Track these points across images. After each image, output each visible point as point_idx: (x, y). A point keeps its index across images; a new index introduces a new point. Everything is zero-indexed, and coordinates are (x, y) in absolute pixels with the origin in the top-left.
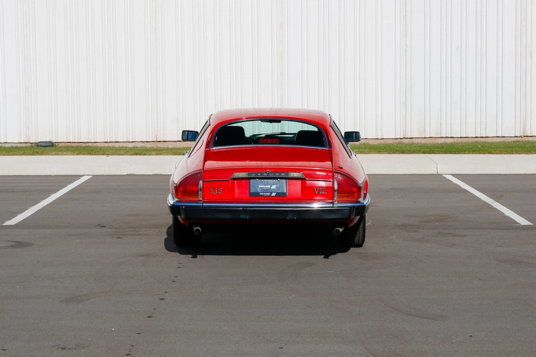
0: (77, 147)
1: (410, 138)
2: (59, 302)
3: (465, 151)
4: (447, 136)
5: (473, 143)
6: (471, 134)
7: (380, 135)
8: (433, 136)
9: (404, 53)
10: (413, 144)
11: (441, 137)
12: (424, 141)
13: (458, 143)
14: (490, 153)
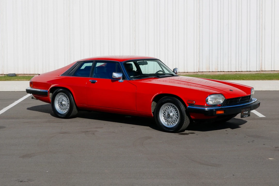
0: (28, 76)
1: (202, 72)
2: (20, 157)
3: (230, 79)
4: (221, 71)
5: (234, 75)
6: (233, 70)
7: (186, 70)
8: (214, 71)
9: (199, 28)
10: (203, 75)
11: (218, 72)
12: (209, 73)
13: (227, 75)
14: (243, 80)
